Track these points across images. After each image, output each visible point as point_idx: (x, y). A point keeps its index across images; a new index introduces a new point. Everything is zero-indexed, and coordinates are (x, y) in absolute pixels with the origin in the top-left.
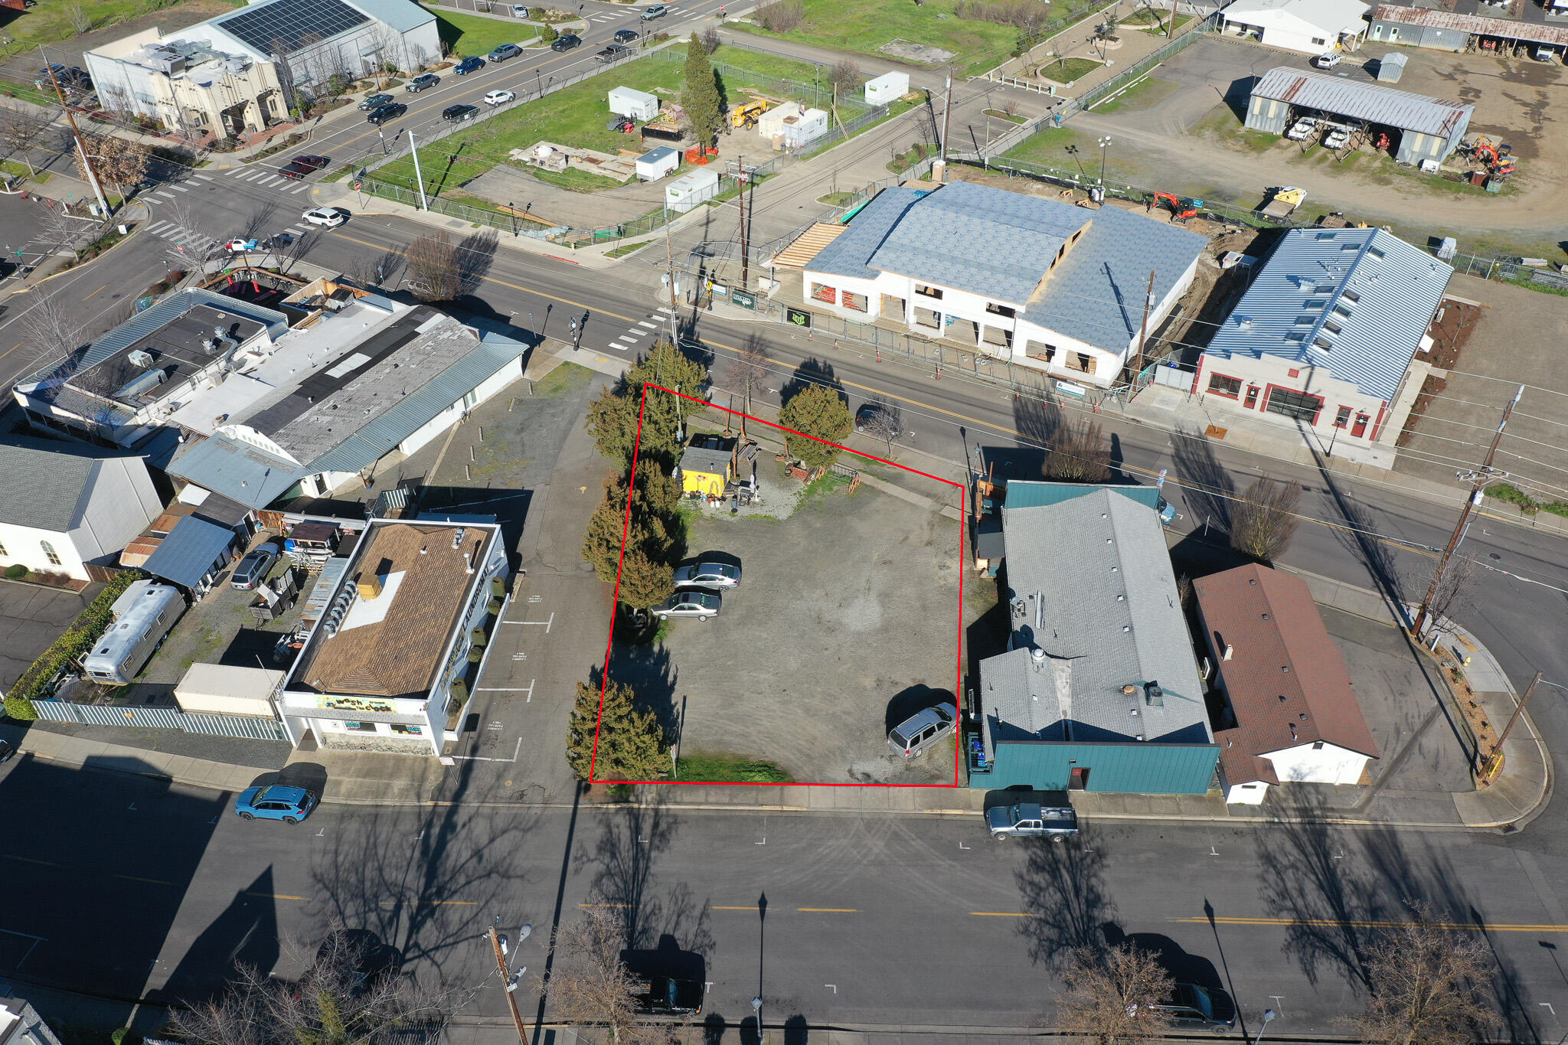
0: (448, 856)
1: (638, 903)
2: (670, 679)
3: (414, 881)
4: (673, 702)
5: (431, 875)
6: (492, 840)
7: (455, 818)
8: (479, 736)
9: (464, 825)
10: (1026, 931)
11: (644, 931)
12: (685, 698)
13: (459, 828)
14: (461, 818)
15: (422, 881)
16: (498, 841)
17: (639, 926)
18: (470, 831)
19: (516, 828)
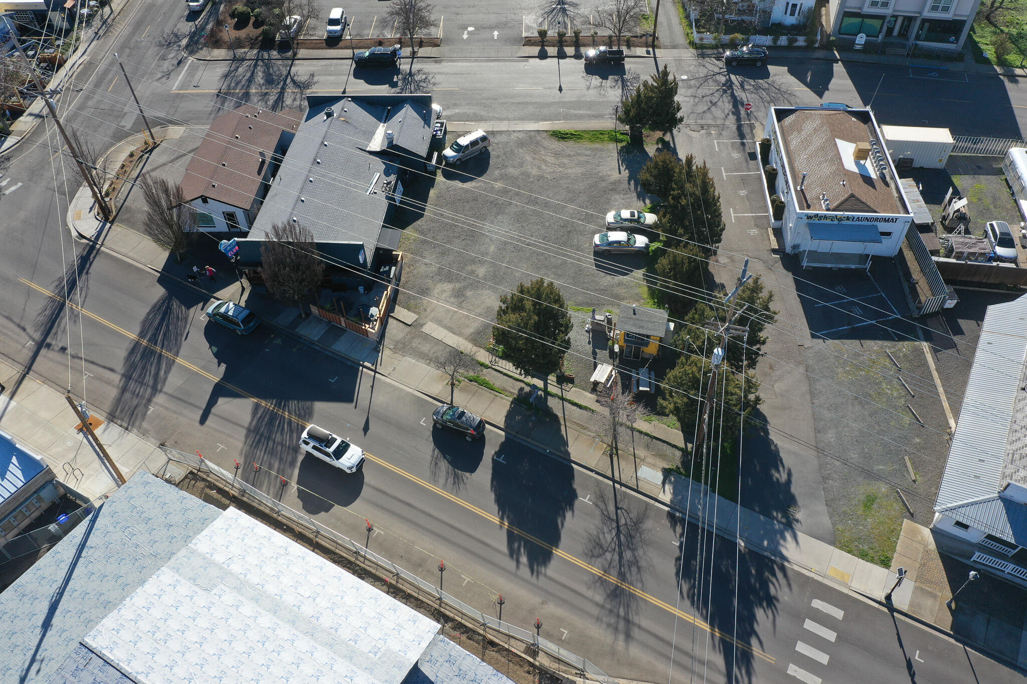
0: (729, 102)
1: (623, 89)
2: (632, 182)
3: (739, 93)
4: (627, 171)
5: (733, 96)
6: (709, 109)
7: (735, 117)
8: (744, 150)
9: (728, 114)
10: (434, 84)
11: (617, 81)
12: (620, 173)
13: (730, 113)
14: (732, 118)
15: (736, 94)
16: (706, 108)
17: (619, 82)
18: (723, 112)
19: (699, 114)
